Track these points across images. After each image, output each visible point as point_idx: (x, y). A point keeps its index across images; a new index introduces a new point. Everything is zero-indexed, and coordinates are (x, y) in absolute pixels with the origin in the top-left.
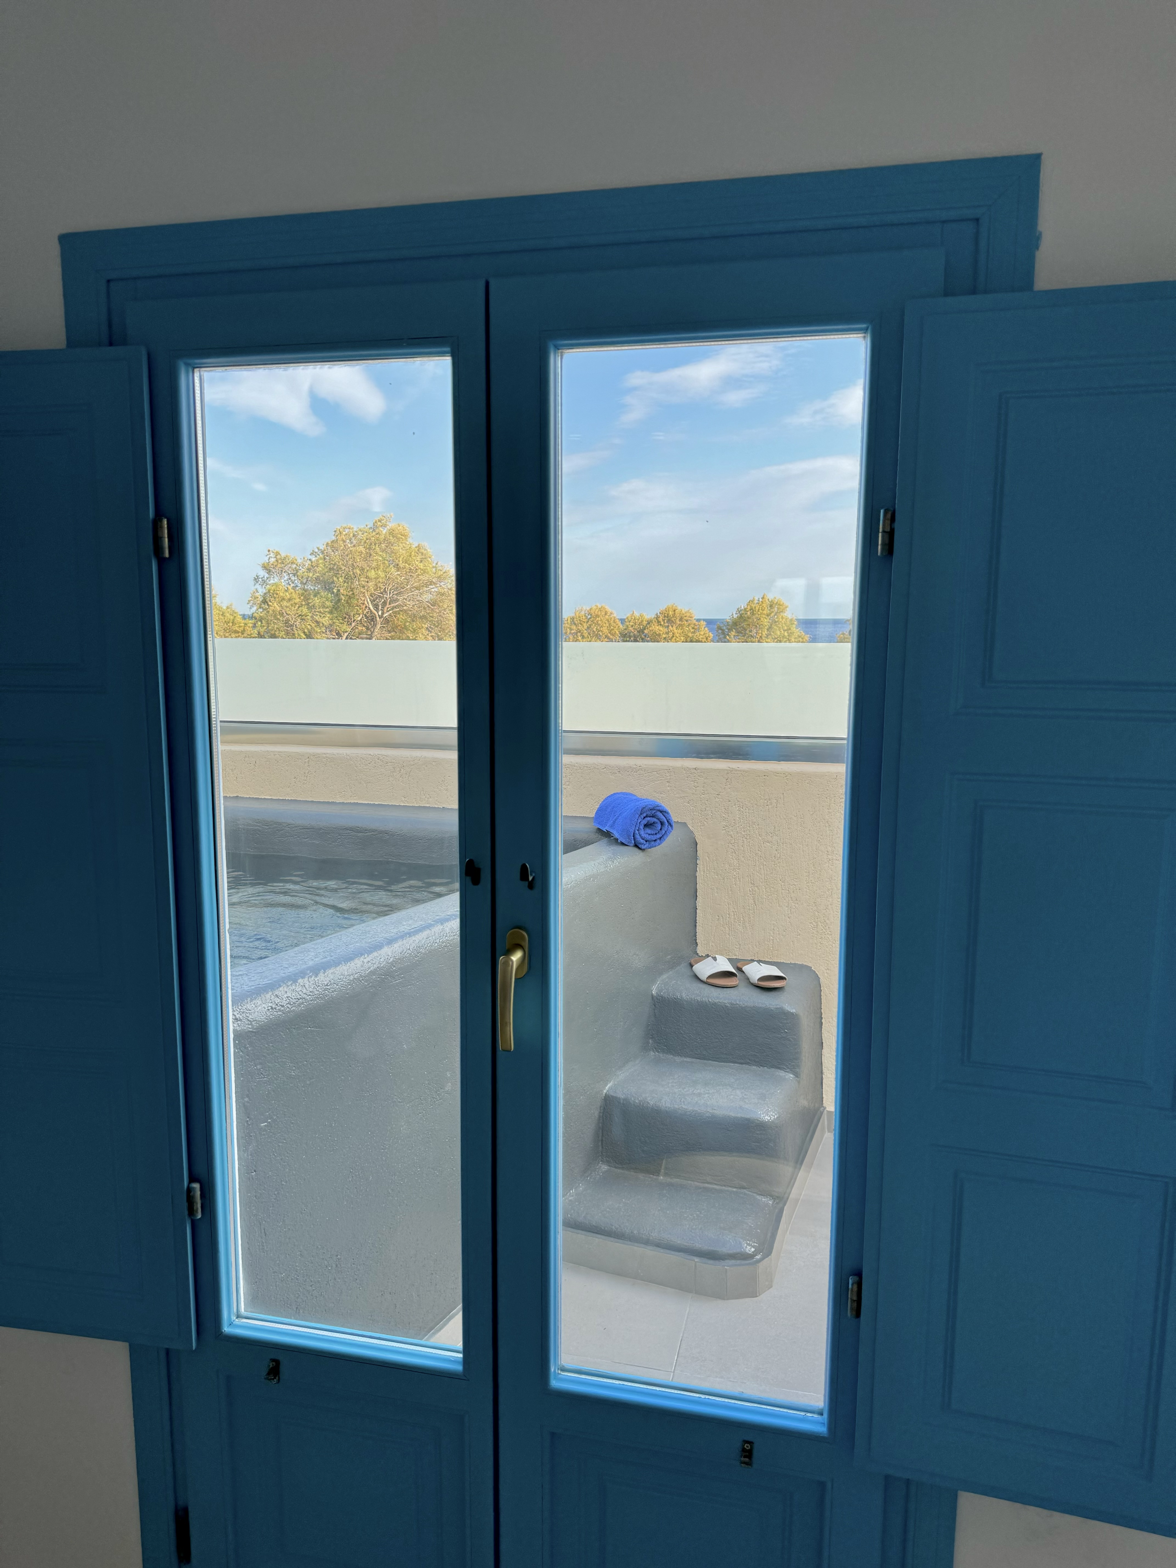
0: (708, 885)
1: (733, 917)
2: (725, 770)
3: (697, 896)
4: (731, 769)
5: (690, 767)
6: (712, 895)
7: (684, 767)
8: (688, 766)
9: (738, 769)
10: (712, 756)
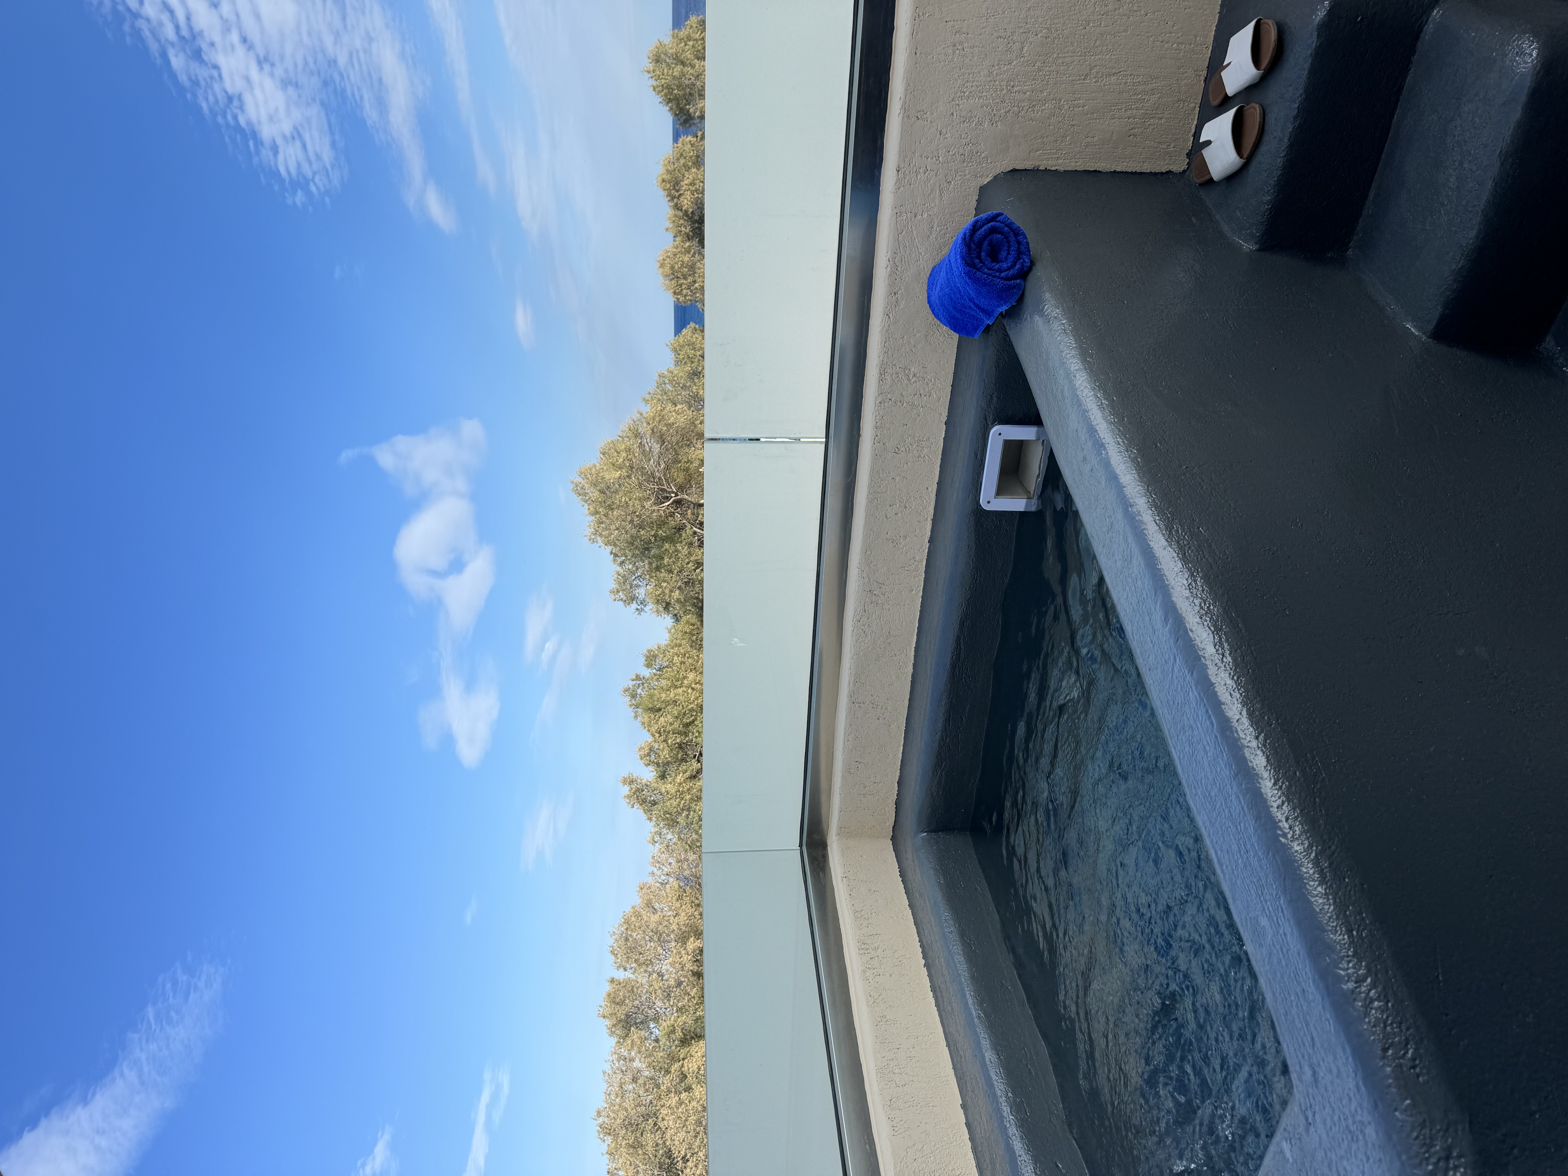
0: (1080, 152)
1: (1134, 112)
2: (903, 121)
3: (1095, 171)
4: (903, 110)
5: (895, 179)
6: (1095, 145)
7: (894, 190)
8: (894, 183)
9: (902, 99)
10: (879, 142)
